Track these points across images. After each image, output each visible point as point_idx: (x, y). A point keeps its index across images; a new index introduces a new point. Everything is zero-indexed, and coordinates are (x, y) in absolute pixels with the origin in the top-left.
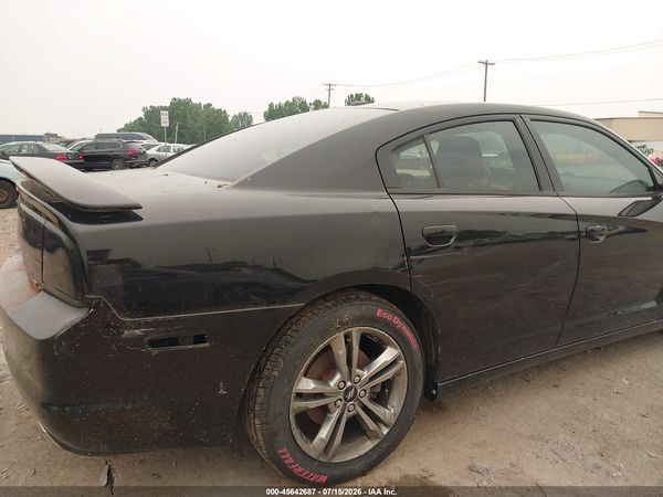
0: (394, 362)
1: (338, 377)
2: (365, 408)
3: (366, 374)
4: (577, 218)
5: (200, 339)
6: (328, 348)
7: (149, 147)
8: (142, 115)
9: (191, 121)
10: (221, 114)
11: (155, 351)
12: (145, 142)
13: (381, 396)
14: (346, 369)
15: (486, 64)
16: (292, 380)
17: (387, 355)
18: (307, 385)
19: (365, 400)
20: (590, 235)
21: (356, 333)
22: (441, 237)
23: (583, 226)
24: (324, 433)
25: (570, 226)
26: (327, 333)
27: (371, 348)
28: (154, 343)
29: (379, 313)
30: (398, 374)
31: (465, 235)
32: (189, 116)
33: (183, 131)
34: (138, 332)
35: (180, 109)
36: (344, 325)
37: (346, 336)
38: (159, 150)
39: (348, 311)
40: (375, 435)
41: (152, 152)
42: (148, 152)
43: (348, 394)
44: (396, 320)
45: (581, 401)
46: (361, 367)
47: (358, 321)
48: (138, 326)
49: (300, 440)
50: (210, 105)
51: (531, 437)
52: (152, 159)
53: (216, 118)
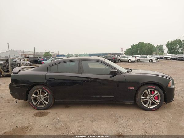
3: (43, 96)
5: (21, 87)
8: (130, 47)
9: (143, 48)
10: (152, 46)
11: (16, 88)
14: (39, 95)
17: (46, 94)
18: (34, 95)
19: (43, 100)
24: (37, 102)
29: (43, 88)
33: (141, 51)
34: (15, 85)
35: (141, 45)
38: (121, 57)
39: (39, 87)
40: (44, 105)
41: (119, 58)
47: (40, 89)
49: (33, 102)
50: (149, 43)
52: (119, 60)
53: (150, 47)
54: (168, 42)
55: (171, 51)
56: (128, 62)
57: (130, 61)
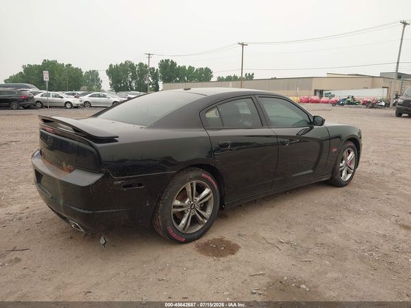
0: (208, 194)
1: (188, 200)
2: (198, 212)
3: (198, 199)
4: (277, 136)
5: (140, 185)
6: (184, 189)
7: (35, 93)
8: (22, 70)
9: (57, 76)
10: (78, 71)
11: (125, 189)
12: (31, 90)
13: (204, 207)
14: (191, 197)
15: (243, 45)
16: (172, 201)
17: (206, 191)
18: (177, 203)
19: (198, 209)
20: (283, 144)
21: (194, 183)
22: (225, 145)
23: (280, 140)
24: (183, 221)
25: (275, 140)
26: (185, 182)
27: (200, 189)
28: (124, 187)
29: (203, 175)
30: (210, 199)
31: (234, 145)
32: (56, 72)
34: (119, 182)
35: (50, 66)
36: (191, 179)
37: (192, 184)
38: (42, 96)
39: (192, 175)
40: (202, 223)
41: (38, 97)
42: (35, 97)
43: (192, 207)
44: (209, 178)
45: (282, 211)
46: (196, 196)
47: (195, 178)
48: (120, 180)
49: (175, 224)
50: (70, 65)
51: (262, 224)
52: (38, 102)
53: (74, 74)
54: (111, 66)
55: (117, 86)
56: (65, 107)
57: (68, 106)
